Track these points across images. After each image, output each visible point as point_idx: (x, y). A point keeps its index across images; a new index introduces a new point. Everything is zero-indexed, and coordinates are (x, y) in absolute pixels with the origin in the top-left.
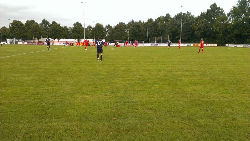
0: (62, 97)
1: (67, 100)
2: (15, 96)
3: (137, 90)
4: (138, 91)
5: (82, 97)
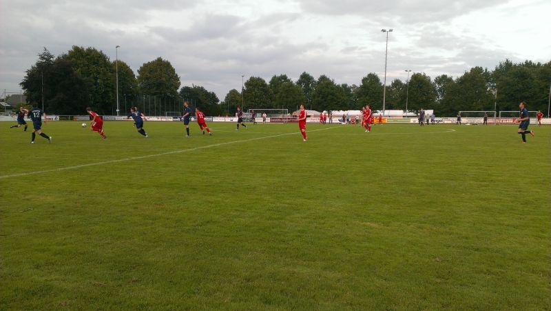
3: (506, 223)
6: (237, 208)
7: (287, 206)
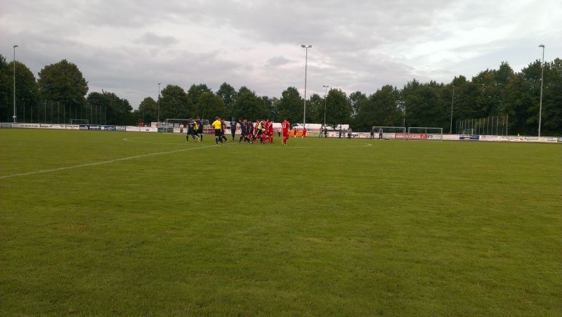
0: (266, 238)
1: (277, 244)
2: (173, 229)
3: (437, 235)
4: (439, 238)
5: (308, 241)
6: (174, 227)
7: (225, 222)
